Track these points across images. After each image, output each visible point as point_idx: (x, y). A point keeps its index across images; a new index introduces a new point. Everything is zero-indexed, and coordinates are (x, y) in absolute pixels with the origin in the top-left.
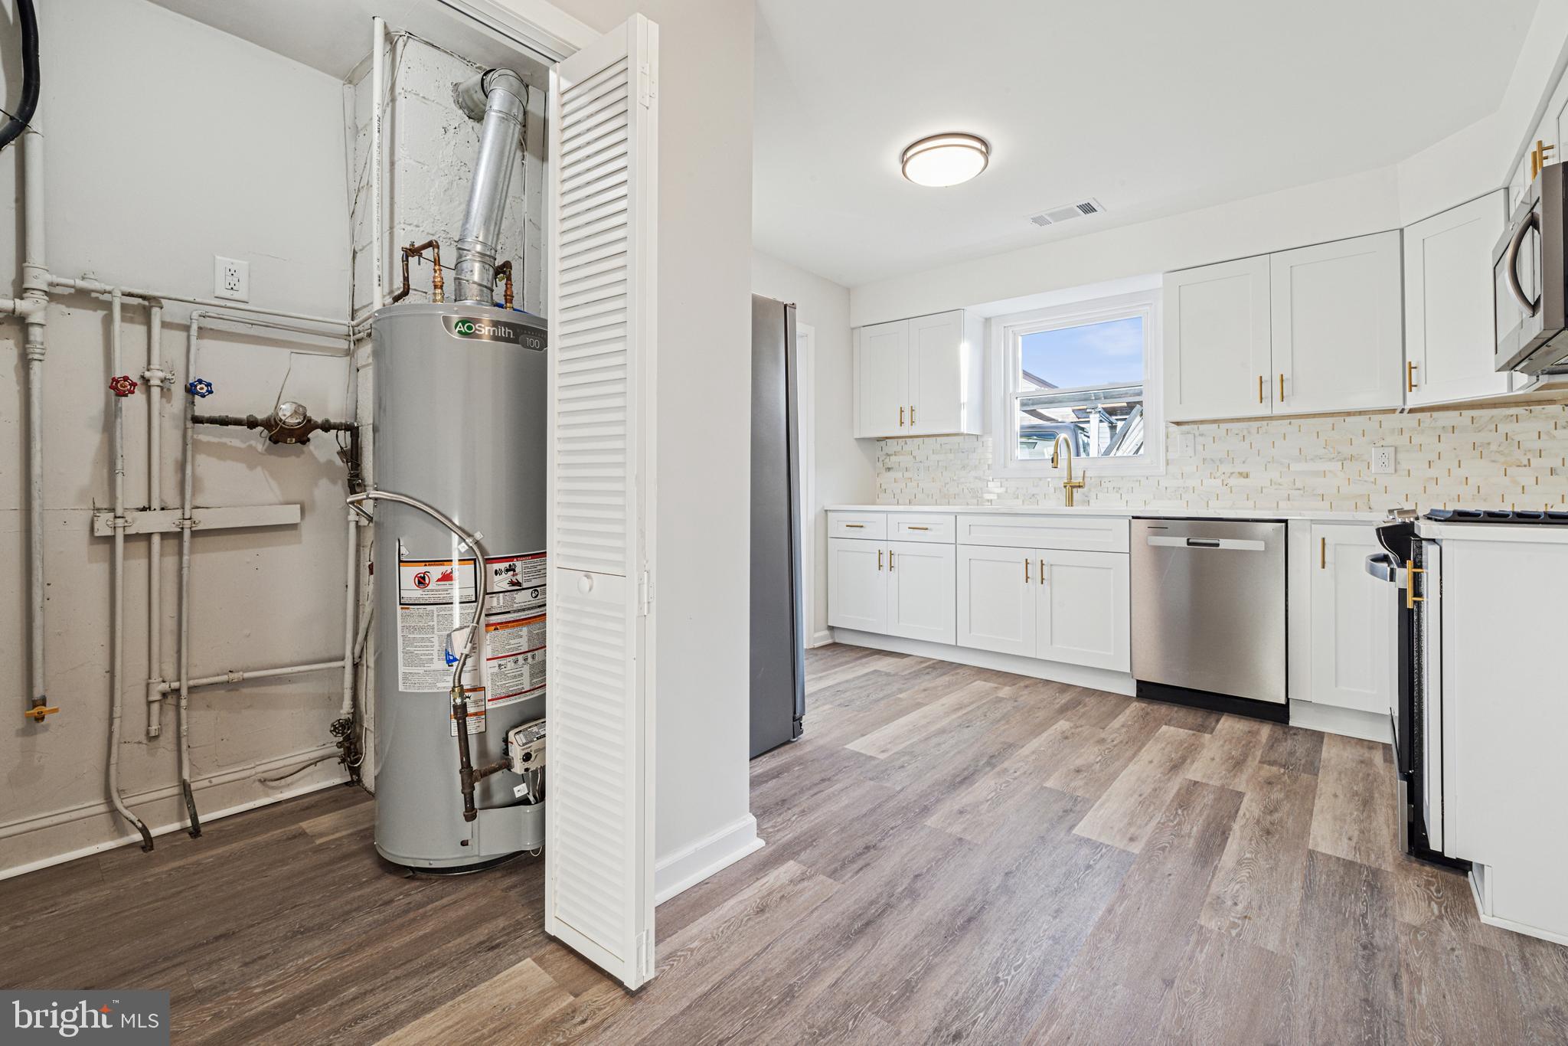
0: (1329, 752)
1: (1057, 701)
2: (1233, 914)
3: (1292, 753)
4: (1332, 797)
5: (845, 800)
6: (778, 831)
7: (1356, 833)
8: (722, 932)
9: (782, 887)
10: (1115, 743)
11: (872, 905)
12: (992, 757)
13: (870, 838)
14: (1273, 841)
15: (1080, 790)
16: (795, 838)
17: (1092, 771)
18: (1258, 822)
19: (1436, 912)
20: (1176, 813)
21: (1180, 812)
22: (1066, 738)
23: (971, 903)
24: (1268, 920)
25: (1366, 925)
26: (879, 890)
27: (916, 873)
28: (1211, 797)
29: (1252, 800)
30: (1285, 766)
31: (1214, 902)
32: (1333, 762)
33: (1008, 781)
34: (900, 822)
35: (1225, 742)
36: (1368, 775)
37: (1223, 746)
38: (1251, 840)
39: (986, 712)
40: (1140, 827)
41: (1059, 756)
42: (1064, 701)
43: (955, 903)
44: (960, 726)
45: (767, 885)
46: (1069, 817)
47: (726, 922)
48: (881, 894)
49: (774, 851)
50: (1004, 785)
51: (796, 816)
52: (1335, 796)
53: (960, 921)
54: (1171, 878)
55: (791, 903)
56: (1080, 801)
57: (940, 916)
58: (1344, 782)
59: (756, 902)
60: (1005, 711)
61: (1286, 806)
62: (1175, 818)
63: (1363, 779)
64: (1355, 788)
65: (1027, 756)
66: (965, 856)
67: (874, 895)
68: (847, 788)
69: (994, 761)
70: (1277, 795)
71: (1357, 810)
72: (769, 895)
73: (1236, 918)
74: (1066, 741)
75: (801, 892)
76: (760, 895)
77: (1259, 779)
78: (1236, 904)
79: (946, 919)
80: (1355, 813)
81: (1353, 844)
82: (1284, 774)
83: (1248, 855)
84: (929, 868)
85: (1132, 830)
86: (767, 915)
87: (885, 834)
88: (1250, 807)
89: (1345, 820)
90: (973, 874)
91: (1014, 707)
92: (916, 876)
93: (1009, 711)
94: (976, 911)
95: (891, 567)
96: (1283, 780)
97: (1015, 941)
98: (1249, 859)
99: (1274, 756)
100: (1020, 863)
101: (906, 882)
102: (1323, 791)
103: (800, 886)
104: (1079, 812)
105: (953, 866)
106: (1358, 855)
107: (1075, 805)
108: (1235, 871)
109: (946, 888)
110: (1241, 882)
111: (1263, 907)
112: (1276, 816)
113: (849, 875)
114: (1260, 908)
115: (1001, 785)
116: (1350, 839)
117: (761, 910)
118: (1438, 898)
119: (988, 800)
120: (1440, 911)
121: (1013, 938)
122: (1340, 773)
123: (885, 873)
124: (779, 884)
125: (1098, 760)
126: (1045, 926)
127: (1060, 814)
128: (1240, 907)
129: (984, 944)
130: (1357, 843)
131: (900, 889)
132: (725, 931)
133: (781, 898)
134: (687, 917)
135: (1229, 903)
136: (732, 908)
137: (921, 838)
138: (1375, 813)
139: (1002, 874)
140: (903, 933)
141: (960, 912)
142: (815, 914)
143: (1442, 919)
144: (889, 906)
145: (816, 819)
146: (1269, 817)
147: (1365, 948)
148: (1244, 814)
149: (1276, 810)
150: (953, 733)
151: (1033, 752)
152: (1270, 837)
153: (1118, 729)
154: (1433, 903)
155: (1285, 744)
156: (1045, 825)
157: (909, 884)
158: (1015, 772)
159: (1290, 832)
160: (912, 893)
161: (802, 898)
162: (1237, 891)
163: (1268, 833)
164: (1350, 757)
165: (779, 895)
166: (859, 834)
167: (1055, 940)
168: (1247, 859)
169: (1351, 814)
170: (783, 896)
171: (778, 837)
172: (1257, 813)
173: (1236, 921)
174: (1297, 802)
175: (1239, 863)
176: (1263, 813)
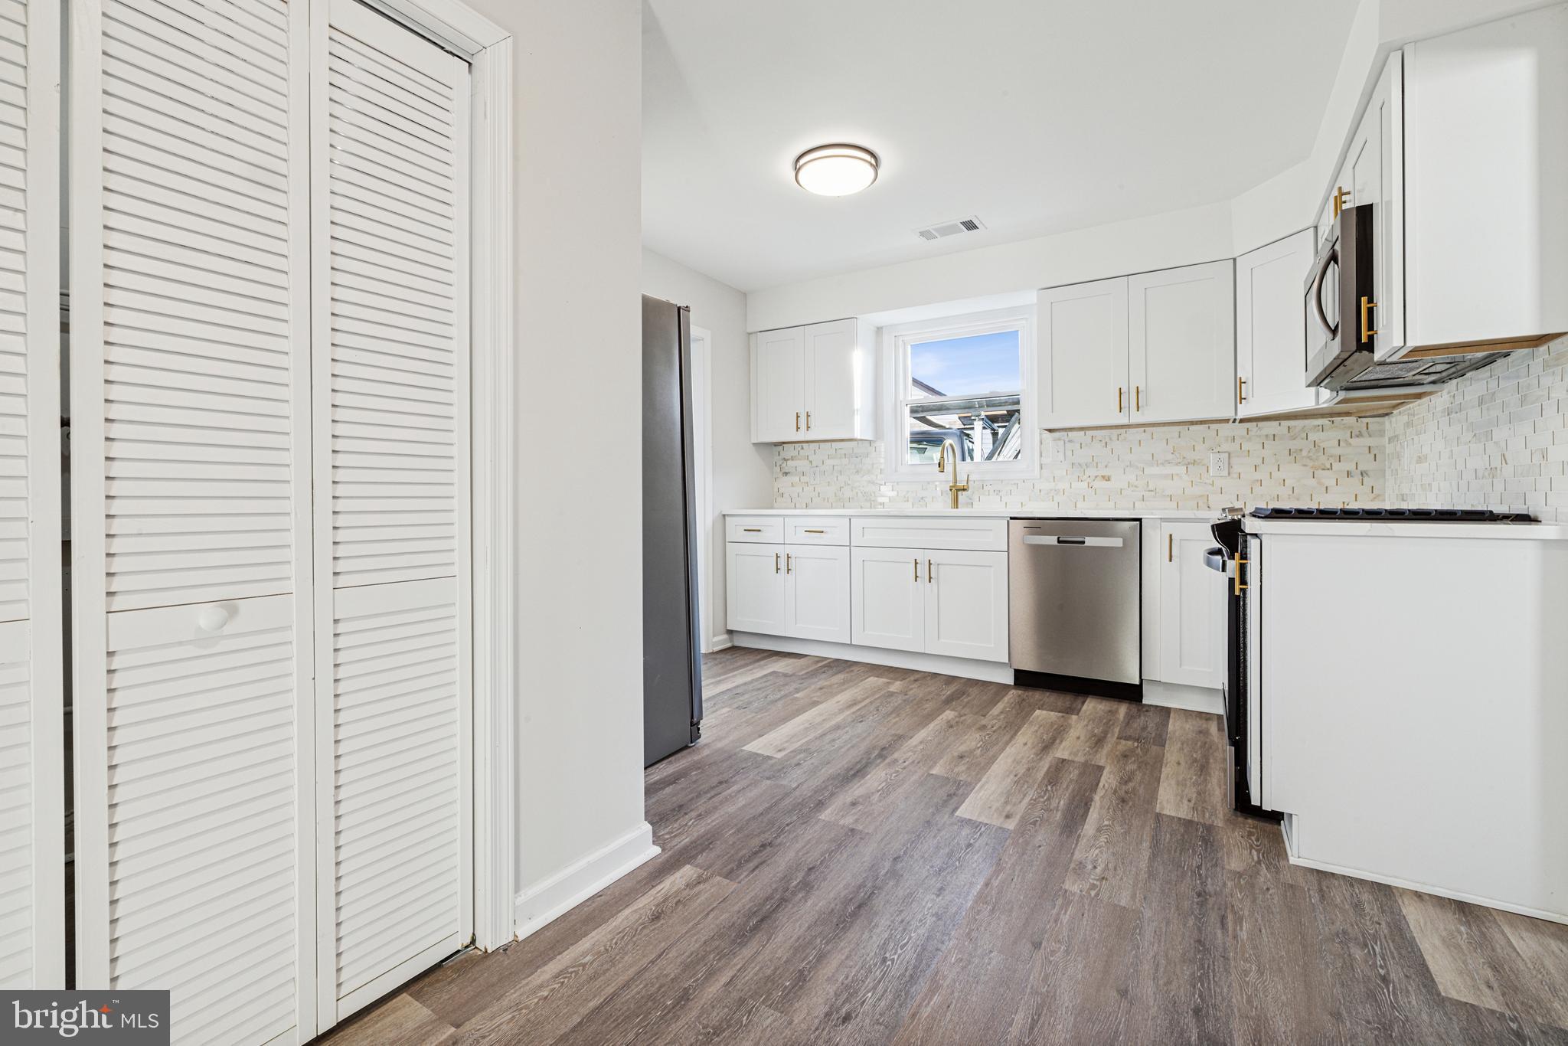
0: (1174, 725)
1: (944, 692)
2: (1092, 877)
3: (1144, 729)
4: (1175, 764)
5: (741, 801)
6: (675, 836)
7: (1195, 795)
8: (616, 943)
9: (678, 892)
10: (995, 728)
11: (767, 900)
12: (883, 749)
13: (766, 836)
14: (1127, 808)
15: (963, 774)
16: (692, 843)
17: (974, 756)
18: (1115, 792)
19: (1256, 858)
20: (1047, 790)
21: (1049, 788)
22: (951, 727)
23: (862, 890)
24: (1121, 879)
25: (1200, 875)
26: (774, 886)
27: (811, 866)
28: (1076, 772)
29: (1110, 773)
30: (1138, 740)
31: (1077, 868)
32: (1177, 734)
33: (898, 771)
34: (795, 818)
35: (1089, 721)
36: (1205, 743)
37: (1087, 725)
38: (1109, 808)
39: (878, 707)
40: (1014, 805)
41: (945, 744)
42: (949, 692)
43: (847, 891)
44: (853, 721)
45: (662, 891)
46: (953, 801)
47: (620, 933)
48: (776, 890)
49: (670, 857)
50: (894, 775)
51: (693, 821)
52: (1179, 763)
53: (851, 908)
54: (1040, 849)
55: (686, 907)
56: (963, 785)
57: (833, 905)
58: (1185, 751)
59: (651, 909)
60: (896, 704)
61: (1138, 776)
62: (1045, 794)
63: (1201, 747)
64: (1195, 756)
65: (916, 746)
66: (857, 846)
67: (770, 891)
68: (744, 788)
69: (885, 752)
70: (1131, 766)
71: (1196, 775)
72: (664, 901)
73: (1095, 879)
74: (951, 730)
75: (699, 893)
76: (656, 902)
77: (1117, 753)
78: (1095, 867)
79: (838, 907)
80: (1194, 778)
81: (1191, 804)
82: (1137, 747)
83: (1106, 823)
84: (822, 861)
85: (1008, 808)
86: (662, 922)
87: (781, 831)
88: (1109, 778)
89: (1186, 785)
90: (864, 862)
91: (905, 701)
92: (810, 869)
93: (899, 705)
94: (866, 897)
95: (788, 570)
96: (1137, 752)
97: (902, 921)
98: (1107, 826)
99: (1130, 732)
100: (907, 848)
101: (800, 876)
102: (1169, 760)
103: (696, 889)
104: (962, 795)
105: (845, 856)
106: (1195, 815)
107: (958, 788)
108: (1096, 838)
109: (839, 878)
110: (1100, 847)
111: (1118, 868)
112: (1131, 785)
113: (745, 874)
114: (1115, 869)
115: (891, 776)
116: (1189, 801)
117: (656, 917)
118: (1257, 846)
119: (879, 790)
120: (1259, 857)
121: (899, 919)
122: (1182, 744)
123: (781, 868)
124: (675, 889)
125: (979, 745)
126: (929, 905)
127: (945, 798)
128: (1099, 869)
129: (873, 927)
130: (1194, 804)
131: (795, 883)
132: (619, 942)
133: (676, 904)
134: (579, 932)
135: (1090, 867)
136: (627, 918)
137: (815, 831)
138: (1210, 777)
139: (891, 859)
140: (798, 925)
141: (851, 899)
142: (711, 916)
143: (1260, 864)
144: (783, 901)
145: (712, 821)
146: (1124, 787)
147: (1199, 895)
148: (1104, 786)
149: (1130, 780)
150: (847, 729)
151: (921, 743)
152: (1124, 805)
153: (998, 715)
154: (1253, 851)
155: (1138, 720)
156: (931, 810)
157: (803, 878)
158: (905, 762)
159: (1142, 799)
160: (806, 886)
161: (698, 901)
162: (1097, 855)
163: (1123, 801)
164: (1191, 728)
165: (675, 901)
166: (755, 833)
167: (938, 916)
168: (1105, 826)
169: (1191, 779)
170: (679, 901)
171: (674, 843)
172: (1114, 783)
173: (1095, 882)
174: (1148, 772)
175: (1099, 830)
176: (1120, 783)
